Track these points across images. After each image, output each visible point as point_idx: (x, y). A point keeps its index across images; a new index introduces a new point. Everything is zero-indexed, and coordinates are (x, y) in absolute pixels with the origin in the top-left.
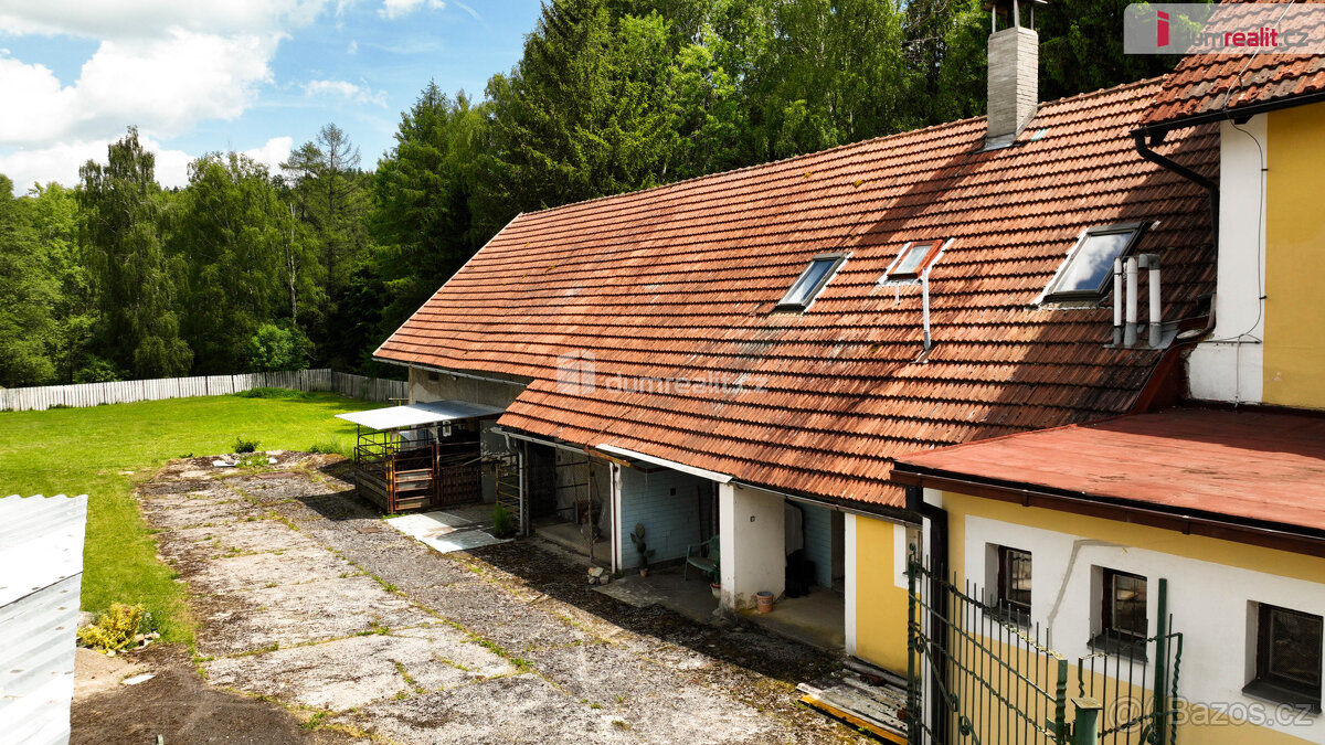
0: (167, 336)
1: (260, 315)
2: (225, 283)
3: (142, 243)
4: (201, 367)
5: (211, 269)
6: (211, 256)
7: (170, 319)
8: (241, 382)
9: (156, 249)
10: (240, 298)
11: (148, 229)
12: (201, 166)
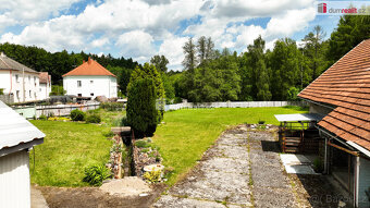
0: (265, 90)
1: (291, 84)
2: (281, 75)
3: (260, 65)
4: (274, 99)
5: (278, 71)
6: (278, 68)
7: (267, 86)
8: (284, 103)
9: (264, 66)
10: (285, 79)
11: (262, 61)
12: (277, 43)
